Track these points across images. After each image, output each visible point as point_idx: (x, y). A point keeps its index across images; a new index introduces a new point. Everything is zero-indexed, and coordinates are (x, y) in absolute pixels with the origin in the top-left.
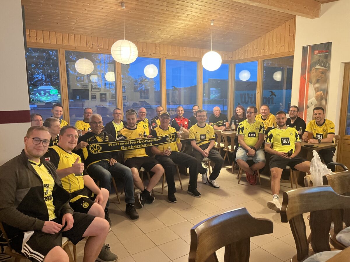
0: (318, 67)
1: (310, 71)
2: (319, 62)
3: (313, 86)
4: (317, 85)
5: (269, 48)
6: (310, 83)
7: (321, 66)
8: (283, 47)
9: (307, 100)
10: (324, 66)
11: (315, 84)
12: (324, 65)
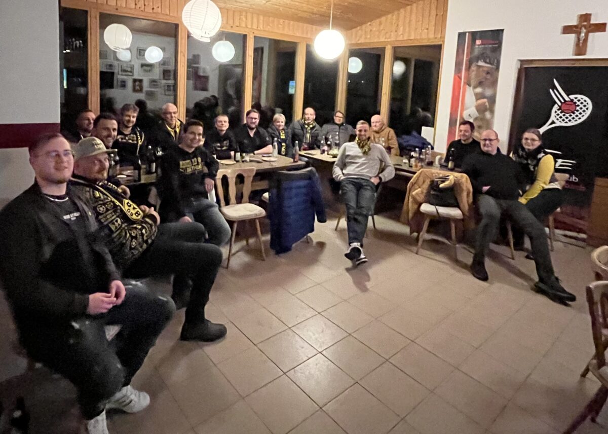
0: (481, 63)
1: (469, 68)
2: (482, 56)
3: (473, 91)
4: (479, 90)
5: (404, 30)
6: (467, 86)
7: (486, 62)
8: (426, 31)
9: (462, 110)
10: (490, 63)
11: (475, 87)
12: (490, 61)
